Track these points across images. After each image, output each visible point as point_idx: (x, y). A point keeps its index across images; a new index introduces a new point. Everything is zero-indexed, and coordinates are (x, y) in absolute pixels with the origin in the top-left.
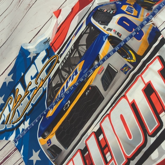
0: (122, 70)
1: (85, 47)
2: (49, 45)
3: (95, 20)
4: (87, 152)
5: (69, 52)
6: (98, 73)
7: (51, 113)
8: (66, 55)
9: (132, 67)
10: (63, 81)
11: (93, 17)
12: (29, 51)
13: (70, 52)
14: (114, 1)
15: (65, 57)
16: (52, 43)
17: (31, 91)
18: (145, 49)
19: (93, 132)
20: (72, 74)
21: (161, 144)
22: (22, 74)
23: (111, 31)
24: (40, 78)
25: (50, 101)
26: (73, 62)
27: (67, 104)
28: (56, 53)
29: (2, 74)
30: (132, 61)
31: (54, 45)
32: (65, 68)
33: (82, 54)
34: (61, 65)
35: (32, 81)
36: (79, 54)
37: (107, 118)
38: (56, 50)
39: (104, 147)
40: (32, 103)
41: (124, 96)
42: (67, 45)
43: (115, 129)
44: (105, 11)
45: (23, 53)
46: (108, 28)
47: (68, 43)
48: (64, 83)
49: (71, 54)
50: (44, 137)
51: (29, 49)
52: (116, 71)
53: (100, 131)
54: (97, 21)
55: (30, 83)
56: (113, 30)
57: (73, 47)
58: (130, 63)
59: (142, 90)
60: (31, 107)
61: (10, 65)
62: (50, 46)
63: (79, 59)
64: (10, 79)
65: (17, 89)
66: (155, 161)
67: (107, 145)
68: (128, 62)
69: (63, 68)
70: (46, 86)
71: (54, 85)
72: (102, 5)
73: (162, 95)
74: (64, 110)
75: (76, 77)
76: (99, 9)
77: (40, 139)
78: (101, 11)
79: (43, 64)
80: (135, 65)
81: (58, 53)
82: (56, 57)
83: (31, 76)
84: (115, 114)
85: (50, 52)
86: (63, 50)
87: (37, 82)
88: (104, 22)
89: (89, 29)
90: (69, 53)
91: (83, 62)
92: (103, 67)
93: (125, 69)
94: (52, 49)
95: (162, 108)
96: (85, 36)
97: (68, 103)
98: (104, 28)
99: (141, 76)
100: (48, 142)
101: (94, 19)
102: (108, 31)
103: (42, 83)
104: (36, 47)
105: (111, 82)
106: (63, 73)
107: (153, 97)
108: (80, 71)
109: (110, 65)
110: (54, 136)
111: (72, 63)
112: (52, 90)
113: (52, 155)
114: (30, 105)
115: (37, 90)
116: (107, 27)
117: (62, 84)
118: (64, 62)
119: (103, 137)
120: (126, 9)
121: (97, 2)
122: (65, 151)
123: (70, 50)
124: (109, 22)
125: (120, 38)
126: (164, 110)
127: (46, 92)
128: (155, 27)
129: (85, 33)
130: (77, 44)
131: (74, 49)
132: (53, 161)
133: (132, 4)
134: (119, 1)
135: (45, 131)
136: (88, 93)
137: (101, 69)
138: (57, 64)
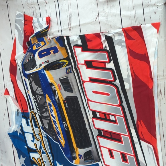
0: (67, 73)
1: (39, 88)
2: (21, 113)
3: (29, 71)
4: (102, 131)
6: (60, 89)
7: (63, 142)
8: (35, 105)
9: (70, 66)
10: (49, 118)
11: (26, 71)
12: (15, 131)
13: (35, 101)
14: (27, 51)
15: (36, 106)
16: (21, 110)
17: (41, 148)
18: (65, 51)
19: (92, 118)
20: (49, 109)
21: (123, 78)
22: (26, 147)
23: (42, 65)
24: (37, 135)
25: (55, 137)
26: (42, 103)
27: (64, 125)
28: (29, 111)
29: (15, 163)
30: (67, 64)
31: (23, 109)
32: (42, 111)
33: (42, 93)
34: (39, 112)
35: (35, 143)
36: (40, 95)
37: (90, 102)
38: (28, 110)
39: (105, 117)
40: (49, 153)
41: (84, 82)
42: (29, 100)
43: (98, 102)
44: (28, 61)
45: (13, 136)
47: (29, 99)
48: (51, 118)
49: (37, 101)
50: (75, 158)
51: (14, 130)
52: (66, 77)
53: (94, 112)
55: (35, 145)
56: (42, 64)
57: (33, 97)
58: (67, 65)
59: (87, 68)
60: (51, 155)
61: (14, 152)
63: (44, 97)
64: (23, 160)
65: (33, 158)
66: (130, 88)
67: (105, 114)
68: (66, 66)
69: (41, 113)
70: (44, 134)
71: (47, 127)
72: (23, 60)
73: (96, 59)
74: (67, 130)
75: (53, 107)
76: (24, 64)
77: (74, 163)
78: (26, 63)
79: (29, 126)
80: (70, 64)
81: (31, 110)
82: (32, 113)
83: (32, 141)
84: (90, 95)
85: (26, 116)
86: (31, 105)
87: (38, 139)
88: (34, 66)
89: (31, 78)
90: (35, 102)
91: (47, 96)
92: (58, 84)
93: (68, 71)
94: (25, 112)
95: (103, 63)
96: (33, 83)
98: (37, 68)
99: (78, 64)
100: (80, 158)
102: (40, 67)
103: (40, 135)
104: (16, 124)
105: (70, 85)
106: (45, 115)
107: (94, 64)
108: (51, 102)
109: (60, 79)
110: (79, 150)
111: (43, 104)
112: (50, 131)
113: (89, 160)
114: (49, 155)
115: (43, 143)
116: (38, 66)
117: (50, 120)
118: (38, 109)
119: (98, 113)
120: (36, 47)
121: (19, 62)
122: (92, 148)
123: (34, 100)
124: (36, 63)
125: (50, 62)
126: (105, 63)
127: (48, 136)
128: (56, 38)
129: (31, 82)
130: (34, 93)
131: (35, 97)
132: (94, 162)
133: (36, 42)
134: (29, 48)
135: (71, 154)
136: (67, 105)
137: (59, 86)
138: (36, 115)
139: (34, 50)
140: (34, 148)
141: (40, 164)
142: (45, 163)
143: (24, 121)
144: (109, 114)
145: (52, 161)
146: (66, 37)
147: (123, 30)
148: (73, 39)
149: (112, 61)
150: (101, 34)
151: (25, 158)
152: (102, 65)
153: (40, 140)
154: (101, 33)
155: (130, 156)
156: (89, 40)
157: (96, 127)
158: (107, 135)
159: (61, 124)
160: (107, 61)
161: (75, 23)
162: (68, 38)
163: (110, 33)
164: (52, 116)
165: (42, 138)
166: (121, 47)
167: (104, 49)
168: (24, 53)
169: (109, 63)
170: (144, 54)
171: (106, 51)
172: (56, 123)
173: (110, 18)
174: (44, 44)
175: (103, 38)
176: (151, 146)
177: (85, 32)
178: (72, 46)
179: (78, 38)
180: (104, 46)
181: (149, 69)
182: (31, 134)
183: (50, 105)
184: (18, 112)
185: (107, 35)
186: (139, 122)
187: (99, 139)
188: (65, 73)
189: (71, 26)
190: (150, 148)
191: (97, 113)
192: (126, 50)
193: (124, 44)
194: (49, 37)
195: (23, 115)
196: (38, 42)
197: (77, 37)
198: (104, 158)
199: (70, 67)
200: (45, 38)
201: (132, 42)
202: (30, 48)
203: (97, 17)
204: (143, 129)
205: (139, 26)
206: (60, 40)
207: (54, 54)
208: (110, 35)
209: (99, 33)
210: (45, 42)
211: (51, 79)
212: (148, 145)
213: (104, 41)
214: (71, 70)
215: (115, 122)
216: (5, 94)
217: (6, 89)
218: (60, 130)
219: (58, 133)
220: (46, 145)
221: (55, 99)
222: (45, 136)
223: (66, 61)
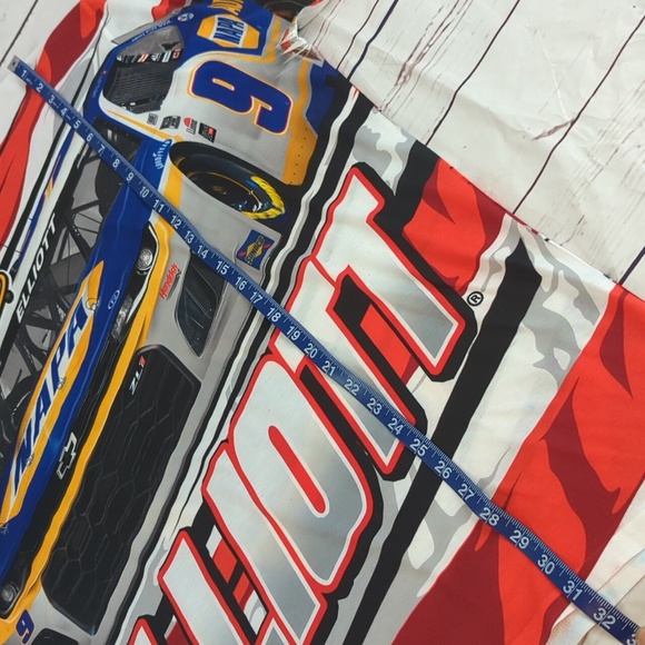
0: (242, 255)
1: (95, 212)
3: (116, 103)
4: (174, 619)
5: (41, 246)
6: (162, 292)
8: (34, 263)
9: (275, 236)
10: (37, 364)
11: (105, 95)
13: (44, 247)
14: (169, 16)
15: (31, 270)
18: (308, 153)
19: (180, 530)
20: (66, 329)
21: (436, 498)
23: (177, 127)
26: (61, 279)
27: (67, 449)
30: (272, 213)
32: (37, 312)
33: (91, 240)
34: (23, 305)
36: (80, 241)
37: (224, 459)
39: (230, 580)
41: (272, 354)
42: (29, 222)
43: (258, 492)
44: (142, 59)
46: (165, 119)
47: (31, 215)
48: (41, 371)
49: (48, 254)
53: (208, 517)
54: (120, 105)
56: (182, 122)
57: (52, 224)
58: (268, 222)
59: (327, 310)
63: (83, 263)
66: (424, 572)
67: (242, 567)
68: (259, 220)
69: (30, 317)
71: (6, 392)
72: (129, 42)
73: (399, 308)
74: (61, 476)
75: (82, 336)
76: (119, 59)
78: (130, 63)
80: (283, 225)
81: (5, 264)
84: (250, 434)
86: (19, 247)
88: (146, 101)
90: (41, 251)
91: (97, 272)
92: (174, 266)
93: (253, 252)
95: (409, 355)
96: (91, 170)
97: (72, 444)
98: (152, 120)
99: (313, 258)
100: (20, 629)
101: (109, 98)
102: (165, 131)
105: (213, 315)
106: (35, 333)
107: (370, 323)
108: (94, 307)
110: (41, 596)
111: (60, 285)
116: (161, 114)
117: (36, 375)
118: (30, 289)
119: (220, 537)
120: (214, 31)
121: (109, 36)
124: (164, 95)
125: (215, 145)
126: (417, 360)
128: (320, 64)
129: (87, 160)
130: (64, 210)
131: (58, 231)
133: (231, 9)
134: (185, 10)
135: (4, 582)
136: (139, 382)
137: (169, 277)
138: (6, 304)
139: (200, 33)
144: (254, 585)
146: (360, 93)
147: (611, 296)
148: (378, 135)
149: (452, 384)
150: (507, 218)
152: (398, 363)
154: (512, 215)
156: (439, 206)
159: (59, 433)
160: (435, 361)
161: (445, 70)
162: (364, 106)
163: (547, 254)
166: (541, 357)
167: (465, 297)
168: (156, 13)
169: (434, 378)
170: (610, 486)
171: (464, 313)
172: (45, 410)
173: (607, 187)
174: (255, 46)
175: (500, 250)
177: (451, 150)
178: (352, 160)
179: (399, 148)
180: (477, 283)
183: (81, 317)
185: (528, 247)
188: (234, 248)
189: (419, 67)
191: (215, 529)
192: (547, 395)
193: (565, 360)
194: (294, 32)
196: (241, 15)
197: (404, 139)
199: (272, 242)
200: (276, 22)
202: (192, 16)
203: (556, 128)
206: (329, 85)
207: (259, 123)
208: (540, 263)
209: (505, 211)
210: (262, 40)
213: (494, 266)
214: (266, 257)
215: (250, 638)
218: (37, 448)
219: (25, 453)
221: (116, 315)
223: (276, 200)
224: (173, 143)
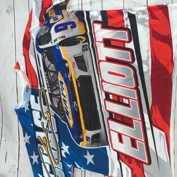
0: (83, 50)
1: (52, 65)
3: (43, 45)
4: (113, 114)
6: (74, 67)
7: (71, 122)
8: (46, 82)
9: (87, 43)
10: (59, 97)
11: (40, 45)
12: (23, 107)
13: (46, 78)
14: (43, 24)
15: (47, 83)
16: (31, 86)
17: (47, 127)
18: (83, 26)
19: (104, 100)
20: (60, 87)
21: (142, 59)
22: (32, 125)
23: (57, 40)
24: (45, 113)
25: (64, 117)
26: (53, 80)
27: (75, 105)
28: (39, 88)
29: (19, 141)
30: (84, 40)
31: (33, 86)
32: (53, 89)
33: (54, 70)
34: (49, 90)
35: (42, 121)
36: (52, 72)
37: (104, 83)
38: (38, 87)
39: (118, 100)
40: (55, 132)
41: (100, 61)
42: (40, 76)
43: (113, 83)
44: (43, 34)
45: (20, 112)
46: (54, 41)
47: (40, 75)
48: (61, 97)
49: (48, 78)
50: (82, 140)
51: (21, 106)
52: (82, 55)
53: (107, 94)
55: (42, 123)
56: (58, 39)
57: (45, 73)
58: (84, 42)
59: (104, 47)
60: (57, 135)
61: (19, 129)
62: (31, 89)
63: (56, 75)
64: (27, 138)
66: (148, 71)
67: (118, 96)
68: (82, 43)
69: (52, 91)
70: (53, 112)
71: (56, 106)
72: (38, 34)
73: (116, 37)
74: (77, 110)
75: (64, 86)
76: (39, 38)
77: (81, 145)
78: (41, 37)
79: (38, 103)
80: (87, 40)
81: (41, 86)
82: (42, 90)
83: (39, 119)
84: (105, 76)
85: (35, 92)
86: (42, 81)
87: (45, 118)
88: (49, 40)
89: (44, 54)
90: (46, 79)
91: (59, 73)
92: (73, 62)
93: (85, 48)
94: (34, 89)
95: (123, 42)
96: (46, 59)
97: (75, 103)
98: (52, 43)
99: (96, 41)
100: (87, 140)
101: (41, 45)
102: (55, 43)
103: (49, 114)
104: (24, 100)
105: (85, 64)
106: (55, 93)
107: (113, 43)
109: (75, 56)
110: (87, 131)
112: (59, 110)
113: (97, 143)
114: (55, 135)
115: (50, 122)
116: (53, 41)
117: (60, 99)
118: (49, 86)
119: (112, 95)
120: (53, 21)
121: (34, 36)
122: (101, 131)
123: (46, 76)
124: (51, 37)
125: (66, 38)
126: (124, 42)
127: (56, 115)
128: (76, 12)
130: (46, 69)
131: (47, 73)
132: (102, 146)
133: (53, 15)
134: (45, 21)
135: (79, 136)
136: (80, 84)
137: (73, 64)
138: (46, 92)
139: (50, 23)
140: (41, 126)
141: (45, 143)
142: (50, 142)
143: (32, 98)
144: (123, 97)
145: (58, 141)
146: (86, 11)
147: (147, 9)
148: (93, 15)
149: (132, 41)
150: (123, 10)
151: (30, 136)
152: (121, 45)
153: (48, 119)
154: (124, 9)
155: (140, 142)
156: (111, 17)
157: (107, 109)
158: (118, 119)
159: (71, 104)
160: (127, 40)
162: (88, 13)
163: (133, 11)
164: (63, 94)
165: (49, 117)
166: (143, 26)
167: (125, 27)
168: (40, 26)
169: (129, 43)
170: (167, 35)
171: (127, 29)
172: (66, 103)
174: (62, 18)
175: (126, 16)
176: (163, 133)
177: (107, 8)
178: (92, 22)
179: (98, 14)
180: (126, 24)
181: (171, 52)
182: (39, 112)
183: (62, 83)
184: (27, 88)
185: (130, 12)
186: (153, 107)
187: (110, 122)
188: (81, 50)
189: (93, 0)
190: (162, 135)
191: (110, 95)
192: (148, 30)
193: (147, 23)
194: (68, 10)
195: (33, 92)
196: (56, 15)
197: (98, 12)
198: (112, 142)
199: (87, 45)
200: (63, 11)
201: (156, 21)
202: (47, 21)
204: (157, 115)
205: (165, 5)
206: (80, 14)
207: (71, 28)
208: (133, 13)
209: (122, 10)
210: (63, 16)
211: (65, 55)
212: (160, 132)
213: (126, 19)
214: (88, 47)
215: (128, 105)
216: (16, 68)
217: (18, 63)
218: (69, 110)
219: (67, 112)
220: (54, 124)
221: (68, 78)
222: (54, 115)
223: (83, 38)
224: (58, 43)
